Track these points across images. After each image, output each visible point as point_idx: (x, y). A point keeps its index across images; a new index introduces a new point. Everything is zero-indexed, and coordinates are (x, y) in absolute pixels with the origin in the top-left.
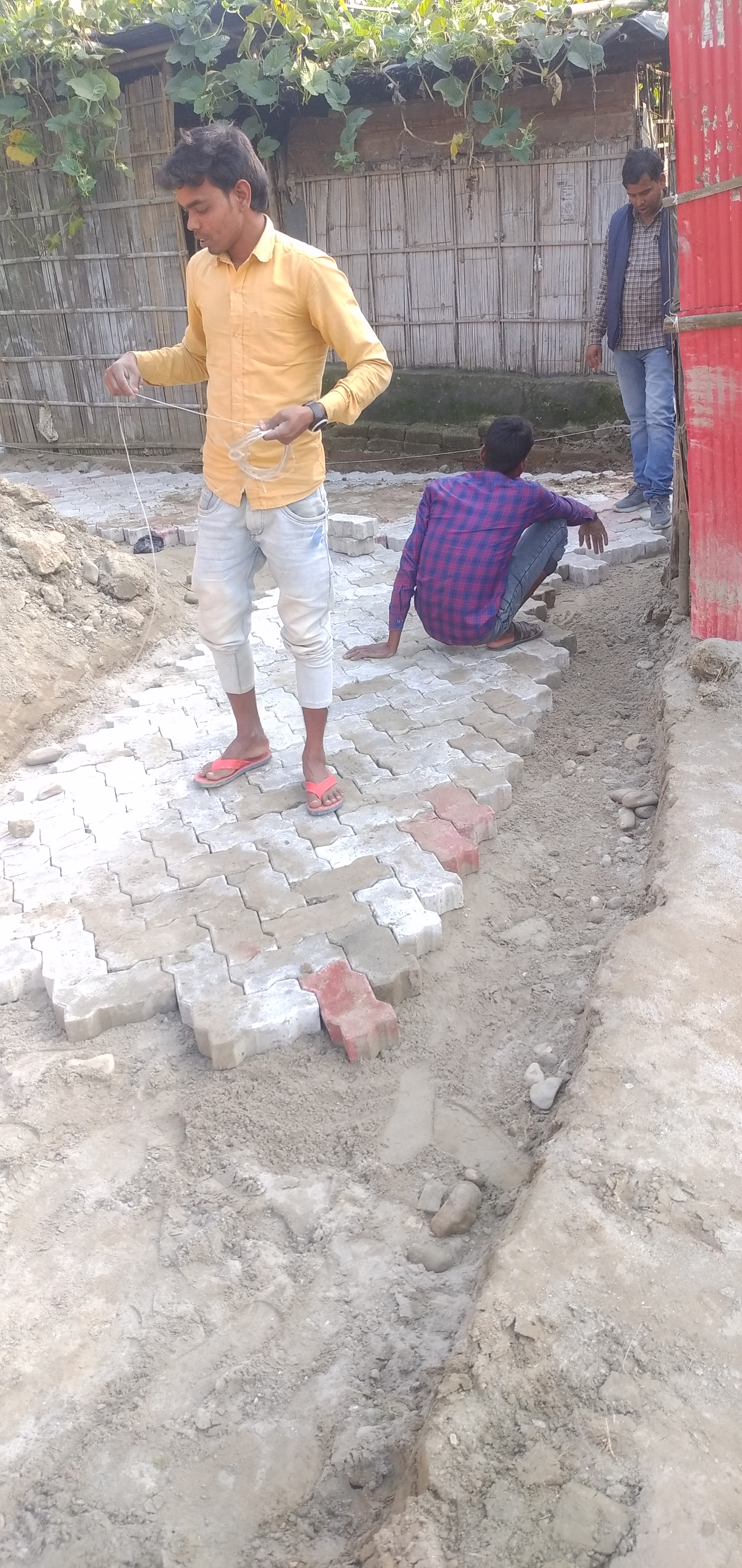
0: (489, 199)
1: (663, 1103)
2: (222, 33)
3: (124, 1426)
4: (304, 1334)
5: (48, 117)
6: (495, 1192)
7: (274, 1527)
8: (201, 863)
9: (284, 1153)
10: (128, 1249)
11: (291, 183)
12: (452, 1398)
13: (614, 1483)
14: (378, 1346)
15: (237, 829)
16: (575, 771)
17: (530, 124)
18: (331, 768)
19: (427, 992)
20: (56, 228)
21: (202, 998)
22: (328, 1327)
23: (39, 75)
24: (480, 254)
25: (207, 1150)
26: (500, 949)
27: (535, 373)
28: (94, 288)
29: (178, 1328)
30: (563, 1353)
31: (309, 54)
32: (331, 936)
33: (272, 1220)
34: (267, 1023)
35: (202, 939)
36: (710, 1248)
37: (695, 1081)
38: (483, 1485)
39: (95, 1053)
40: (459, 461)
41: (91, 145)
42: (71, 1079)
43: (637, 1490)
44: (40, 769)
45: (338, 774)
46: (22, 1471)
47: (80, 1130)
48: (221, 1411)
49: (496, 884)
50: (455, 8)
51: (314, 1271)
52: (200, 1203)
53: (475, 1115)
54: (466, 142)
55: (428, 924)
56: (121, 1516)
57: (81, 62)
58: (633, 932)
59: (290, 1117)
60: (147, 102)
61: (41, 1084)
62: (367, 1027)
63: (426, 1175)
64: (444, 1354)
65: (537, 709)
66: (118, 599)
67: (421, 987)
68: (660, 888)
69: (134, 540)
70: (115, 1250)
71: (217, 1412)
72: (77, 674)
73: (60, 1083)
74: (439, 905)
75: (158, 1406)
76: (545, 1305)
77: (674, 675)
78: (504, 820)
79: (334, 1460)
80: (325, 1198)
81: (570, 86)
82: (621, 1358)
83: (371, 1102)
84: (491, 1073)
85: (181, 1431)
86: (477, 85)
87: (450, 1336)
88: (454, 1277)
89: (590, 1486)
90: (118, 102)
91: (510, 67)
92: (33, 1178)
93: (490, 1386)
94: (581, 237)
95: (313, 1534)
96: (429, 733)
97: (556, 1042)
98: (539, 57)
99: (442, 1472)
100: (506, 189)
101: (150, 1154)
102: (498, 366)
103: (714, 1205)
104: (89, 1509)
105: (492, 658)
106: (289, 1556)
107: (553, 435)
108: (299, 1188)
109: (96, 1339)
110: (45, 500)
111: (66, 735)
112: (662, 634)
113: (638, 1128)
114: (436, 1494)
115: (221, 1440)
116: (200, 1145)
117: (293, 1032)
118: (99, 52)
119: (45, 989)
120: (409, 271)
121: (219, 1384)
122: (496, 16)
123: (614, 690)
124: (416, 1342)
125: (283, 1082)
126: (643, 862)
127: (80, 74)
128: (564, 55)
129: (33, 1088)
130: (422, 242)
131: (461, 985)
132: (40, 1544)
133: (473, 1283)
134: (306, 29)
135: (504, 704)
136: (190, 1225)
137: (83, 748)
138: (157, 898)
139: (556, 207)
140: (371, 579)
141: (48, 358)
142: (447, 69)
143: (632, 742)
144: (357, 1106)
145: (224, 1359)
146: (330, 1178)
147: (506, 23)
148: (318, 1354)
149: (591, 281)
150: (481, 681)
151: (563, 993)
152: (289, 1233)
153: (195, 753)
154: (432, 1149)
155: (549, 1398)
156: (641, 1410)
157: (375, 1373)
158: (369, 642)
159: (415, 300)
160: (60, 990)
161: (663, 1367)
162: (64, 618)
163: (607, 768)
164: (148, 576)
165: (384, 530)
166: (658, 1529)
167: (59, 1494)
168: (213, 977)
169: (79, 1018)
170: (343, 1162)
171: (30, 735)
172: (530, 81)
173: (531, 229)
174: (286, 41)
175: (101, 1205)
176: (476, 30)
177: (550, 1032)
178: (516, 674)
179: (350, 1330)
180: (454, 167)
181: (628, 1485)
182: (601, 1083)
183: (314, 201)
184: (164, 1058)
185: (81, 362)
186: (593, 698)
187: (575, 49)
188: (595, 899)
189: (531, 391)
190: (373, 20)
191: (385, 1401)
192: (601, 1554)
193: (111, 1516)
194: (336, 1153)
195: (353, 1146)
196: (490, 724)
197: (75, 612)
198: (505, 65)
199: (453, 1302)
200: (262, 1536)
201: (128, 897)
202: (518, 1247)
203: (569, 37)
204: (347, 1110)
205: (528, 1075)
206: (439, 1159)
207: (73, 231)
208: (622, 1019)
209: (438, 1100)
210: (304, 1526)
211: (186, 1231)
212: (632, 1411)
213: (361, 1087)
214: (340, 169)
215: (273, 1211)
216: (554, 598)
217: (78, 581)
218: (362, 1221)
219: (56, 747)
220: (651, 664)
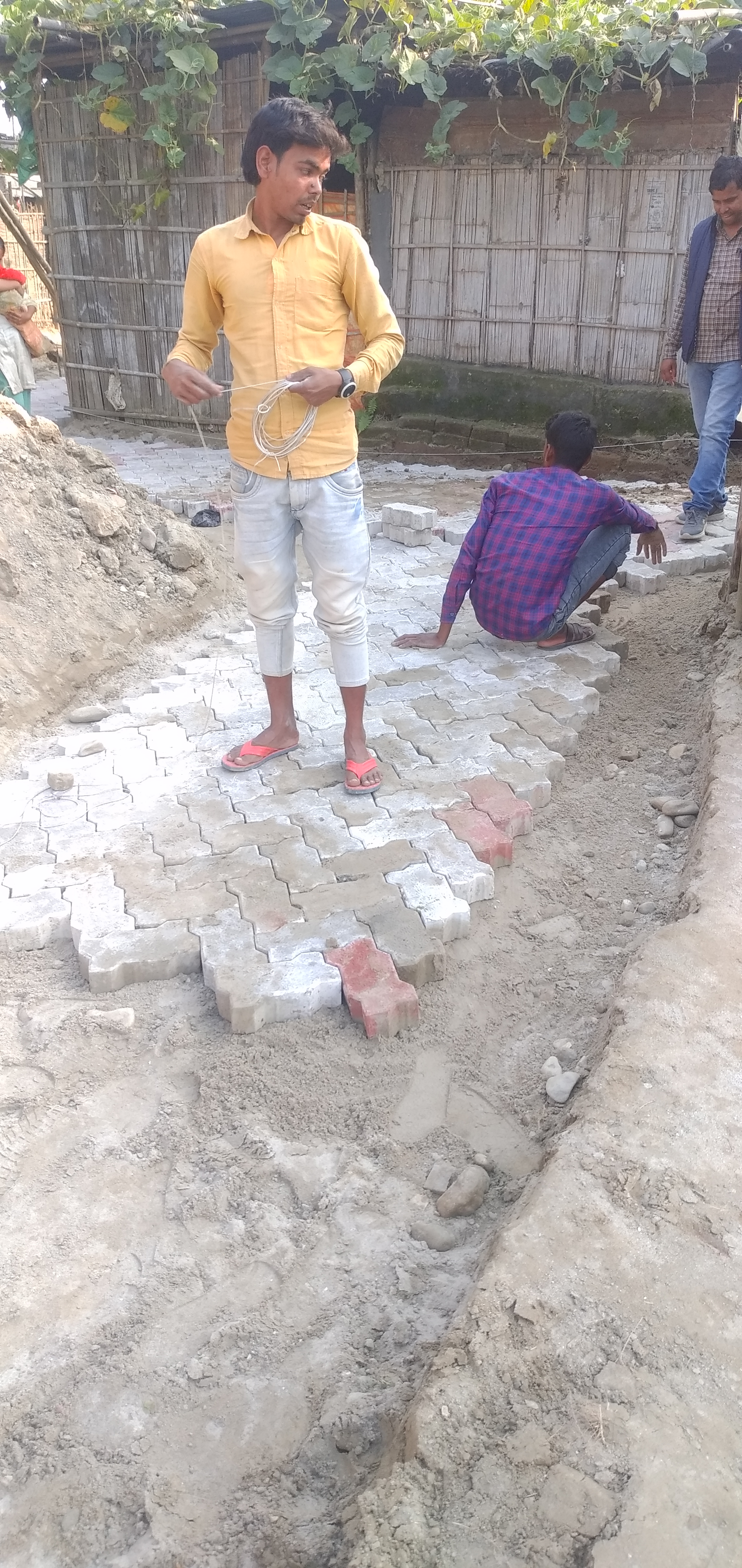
0: (577, 201)
1: (680, 1105)
2: (324, 16)
3: (116, 1368)
4: (302, 1298)
5: (144, 86)
6: (504, 1179)
7: (257, 1480)
8: (234, 832)
9: (295, 1121)
10: (133, 1198)
11: (380, 171)
12: (446, 1371)
13: (603, 1469)
14: (375, 1317)
15: (273, 801)
16: (617, 775)
17: (626, 128)
18: (371, 751)
19: (450, 978)
20: (142, 197)
21: (226, 962)
22: (326, 1293)
23: (139, 45)
24: (563, 255)
25: (220, 1110)
26: (527, 943)
27: (608, 379)
28: (174, 262)
29: (177, 1280)
30: (561, 1338)
31: (409, 43)
32: (359, 914)
33: (278, 1185)
34: (289, 992)
35: (231, 905)
36: (717, 1251)
37: (714, 1087)
38: (471, 1458)
39: (117, 1006)
40: (523, 461)
41: (184, 118)
42: (90, 1029)
43: (625, 1478)
44: (82, 727)
45: (378, 757)
46: (13, 1401)
47: (95, 1079)
48: (214, 1364)
49: (528, 880)
50: (560, 8)
51: (316, 1238)
52: (209, 1160)
53: (488, 1102)
54: (559, 142)
55: (457, 911)
56: (107, 1454)
57: (182, 35)
58: (663, 936)
59: (304, 1086)
60: (242, 80)
61: (60, 1030)
62: (388, 1005)
63: (435, 1155)
64: (440, 1331)
65: (583, 711)
66: (173, 568)
67: (445, 973)
68: (695, 896)
69: (192, 513)
70: (121, 1198)
71: (210, 1365)
72: (128, 638)
73: (79, 1031)
74: (469, 893)
75: (152, 1352)
76: (547, 1291)
77: (726, 687)
78: (540, 817)
79: (323, 1422)
80: (333, 1168)
81: (669, 93)
82: (619, 1349)
83: (387, 1079)
84: (508, 1063)
85: (172, 1378)
86: (576, 87)
87: (447, 1314)
88: (456, 1257)
89: (578, 1470)
90: (214, 77)
91: (611, 69)
92: (45, 1120)
93: (485, 1363)
94: (666, 247)
95: (296, 1492)
96: (472, 725)
97: (576, 1039)
98: (640, 61)
99: (431, 1442)
100: (595, 193)
101: (163, 1109)
102: (571, 369)
103: (724, 1209)
104: (77, 1445)
105: (541, 657)
106: (271, 1510)
107: (621, 442)
108: (307, 1156)
109: (95, 1283)
110: (109, 464)
111: (111, 696)
112: (716, 647)
113: (653, 1128)
114: (423, 1462)
115: (212, 1391)
116: (213, 1104)
117: (313, 1004)
118: (200, 26)
119: (72, 940)
120: (490, 267)
121: (214, 1337)
122: (601, 17)
123: (663, 700)
124: (414, 1317)
125: (299, 1051)
126: (678, 870)
127: (179, 47)
128: (667, 60)
129: (52, 1034)
130: (506, 240)
131: (485, 975)
132: (25, 1473)
133: (474, 1265)
134: (408, 18)
135: (551, 703)
136: (197, 1181)
137: (127, 710)
138: (190, 861)
139: (644, 214)
140: (425, 570)
141: (122, 326)
142: (547, 67)
143: (677, 751)
144: (372, 1082)
145: (221, 1314)
146: (340, 1149)
147: (610, 25)
148: (314, 1318)
149: (673, 290)
150: (529, 678)
151: (587, 991)
152: (295, 1199)
153: (238, 724)
154: (443, 1130)
155: (544, 1381)
156: (635, 1401)
157: (370, 1342)
158: (418, 631)
159: (493, 297)
160: (87, 941)
161: (661, 1362)
162: (119, 582)
163: (650, 775)
164: (204, 548)
165: (442, 523)
166: (644, 1517)
167: (46, 1428)
168: (239, 943)
169: (103, 970)
170: (353, 1135)
171: (75, 693)
172: (629, 85)
173: (617, 235)
174: (388, 28)
175: (111, 1154)
176: (579, 30)
177: (571, 1028)
178: (564, 674)
179: (349, 1298)
180: (545, 166)
181: (617, 1472)
182: (620, 1080)
183: (401, 191)
184: (184, 1017)
185: (155, 334)
186: (641, 705)
187: (677, 55)
188: (627, 902)
189: (602, 396)
190: (476, 14)
191: (377, 1370)
192: (584, 1536)
193: (97, 1453)
194: (347, 1126)
195: (365, 1120)
196: (535, 721)
197: (130, 577)
198: (605, 67)
199: (453, 1282)
200: (245, 1489)
201: (161, 858)
202: (524, 1232)
203: (673, 44)
204: (361, 1085)
205: (546, 1067)
206: (449, 1141)
207: (158, 202)
208: (646, 1020)
209: (454, 1084)
210: (287, 1483)
211: (192, 1187)
212: (626, 1401)
213: (376, 1064)
214: (429, 161)
215: (280, 1176)
216: (609, 603)
217: (135, 547)
218: (368, 1194)
219: (100, 707)
220: (701, 676)
